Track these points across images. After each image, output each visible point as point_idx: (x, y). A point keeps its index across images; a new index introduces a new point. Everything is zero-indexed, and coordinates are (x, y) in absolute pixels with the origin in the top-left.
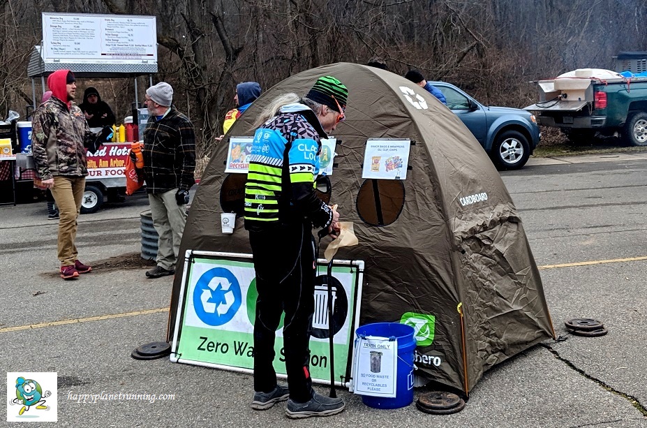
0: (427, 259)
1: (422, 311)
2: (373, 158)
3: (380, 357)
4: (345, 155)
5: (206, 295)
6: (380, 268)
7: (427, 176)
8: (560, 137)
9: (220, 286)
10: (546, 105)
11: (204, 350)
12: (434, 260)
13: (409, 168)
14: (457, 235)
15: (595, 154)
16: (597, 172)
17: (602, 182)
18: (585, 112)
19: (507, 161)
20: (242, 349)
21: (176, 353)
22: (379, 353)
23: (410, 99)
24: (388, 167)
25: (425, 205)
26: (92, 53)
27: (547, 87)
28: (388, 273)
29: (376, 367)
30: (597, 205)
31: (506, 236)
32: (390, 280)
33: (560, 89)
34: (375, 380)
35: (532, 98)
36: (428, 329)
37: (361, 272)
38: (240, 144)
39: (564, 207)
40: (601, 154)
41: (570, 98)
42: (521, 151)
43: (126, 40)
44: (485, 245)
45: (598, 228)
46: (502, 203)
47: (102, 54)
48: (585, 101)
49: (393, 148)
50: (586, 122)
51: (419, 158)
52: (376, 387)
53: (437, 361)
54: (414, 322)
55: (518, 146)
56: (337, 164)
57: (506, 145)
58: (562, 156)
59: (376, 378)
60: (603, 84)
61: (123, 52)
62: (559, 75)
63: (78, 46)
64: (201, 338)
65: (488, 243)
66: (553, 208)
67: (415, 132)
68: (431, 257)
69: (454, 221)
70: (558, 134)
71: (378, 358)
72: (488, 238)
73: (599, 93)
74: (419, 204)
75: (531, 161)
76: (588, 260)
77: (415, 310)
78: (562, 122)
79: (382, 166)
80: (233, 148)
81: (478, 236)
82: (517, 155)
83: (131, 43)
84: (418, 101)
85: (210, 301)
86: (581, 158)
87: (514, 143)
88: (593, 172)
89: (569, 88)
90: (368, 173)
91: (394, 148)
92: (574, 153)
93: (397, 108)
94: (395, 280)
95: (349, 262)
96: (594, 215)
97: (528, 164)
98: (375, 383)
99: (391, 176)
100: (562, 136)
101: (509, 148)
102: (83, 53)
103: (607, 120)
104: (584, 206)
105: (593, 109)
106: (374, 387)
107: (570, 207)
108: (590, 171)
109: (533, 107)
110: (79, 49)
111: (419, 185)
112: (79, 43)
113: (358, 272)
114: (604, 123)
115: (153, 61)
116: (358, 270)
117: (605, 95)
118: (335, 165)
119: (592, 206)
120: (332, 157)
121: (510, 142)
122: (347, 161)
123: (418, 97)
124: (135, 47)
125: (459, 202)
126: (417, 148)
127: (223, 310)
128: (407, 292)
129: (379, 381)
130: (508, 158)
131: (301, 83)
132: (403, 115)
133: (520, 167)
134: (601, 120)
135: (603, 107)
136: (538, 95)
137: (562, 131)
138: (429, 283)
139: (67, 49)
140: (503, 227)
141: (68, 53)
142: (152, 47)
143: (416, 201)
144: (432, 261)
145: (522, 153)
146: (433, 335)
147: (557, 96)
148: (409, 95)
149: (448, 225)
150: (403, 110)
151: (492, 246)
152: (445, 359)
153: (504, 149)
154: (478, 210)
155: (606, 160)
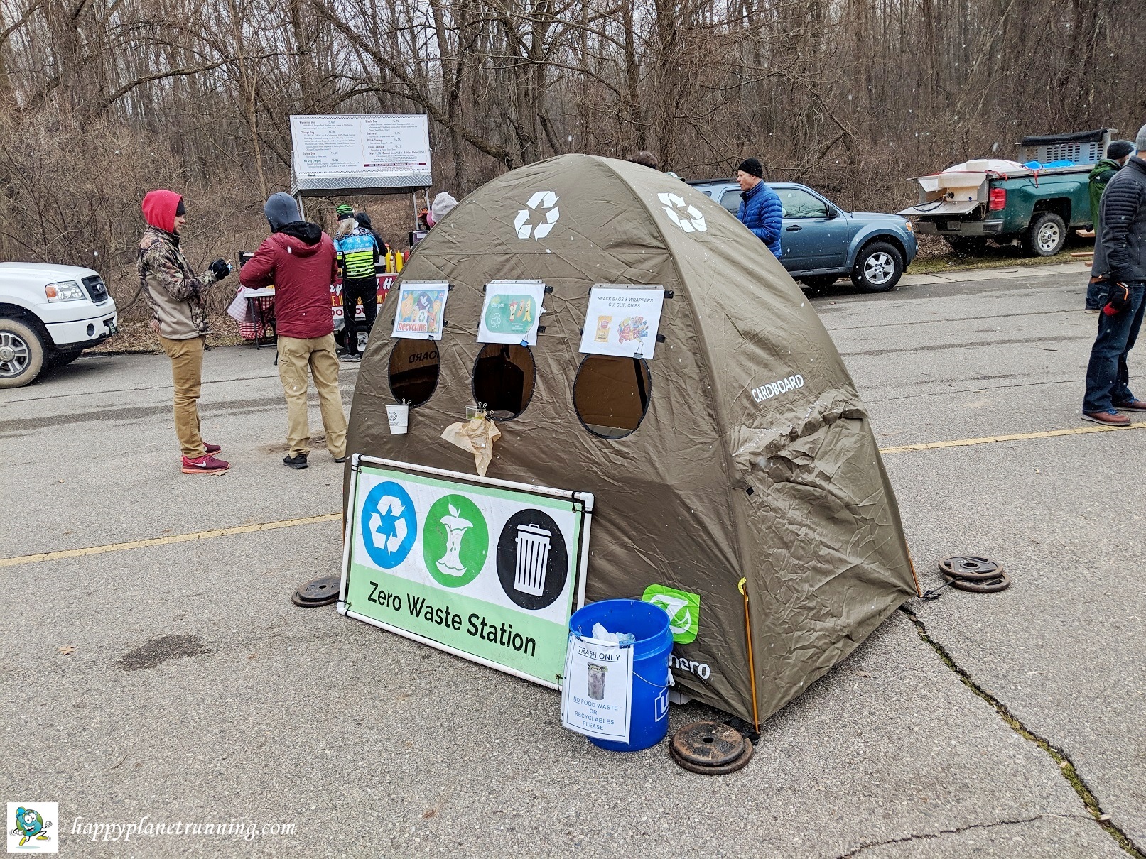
0: (687, 501)
1: (678, 584)
2: (600, 318)
3: (603, 675)
4: (556, 312)
5: (375, 522)
6: (613, 508)
7: (690, 354)
8: (943, 247)
9: (390, 510)
10: (927, 207)
11: (375, 601)
12: (698, 503)
13: (660, 339)
14: (741, 459)
15: (986, 268)
16: (990, 293)
17: (996, 307)
18: (975, 215)
19: (872, 281)
20: (418, 606)
21: (345, 601)
22: (602, 668)
23: (673, 215)
24: (623, 335)
25: (686, 407)
26: (352, 164)
27: (929, 184)
28: (625, 517)
29: (596, 691)
30: (989, 344)
31: (840, 444)
32: (628, 528)
33: (946, 186)
34: (595, 712)
35: (909, 199)
36: (688, 615)
37: (588, 512)
38: (412, 292)
39: (944, 347)
40: (995, 268)
41: (957, 198)
42: (891, 268)
43: (392, 146)
44: (798, 466)
45: (991, 380)
46: (833, 386)
47: (365, 166)
48: (977, 201)
49: (633, 303)
50: (977, 229)
51: (678, 322)
52: (596, 723)
53: (704, 669)
54: (664, 601)
55: (887, 263)
56: (544, 328)
57: (872, 261)
58: (943, 272)
59: (596, 708)
60: (1002, 179)
61: (388, 161)
62: (946, 168)
63: (335, 157)
64: (372, 583)
65: (805, 462)
66: (928, 348)
67: (674, 275)
68: (693, 498)
69: (738, 432)
70: (940, 243)
71: (599, 675)
72: (805, 455)
73: (996, 190)
74: (675, 404)
75: (905, 280)
76: (977, 436)
77: (667, 582)
78: (946, 229)
79: (613, 333)
80: (403, 299)
81: (783, 453)
82: (886, 274)
83: (398, 150)
84: (689, 218)
85: (379, 531)
86: (968, 273)
87: (883, 258)
88: (984, 294)
89: (957, 186)
90: (591, 344)
91: (635, 302)
92: (960, 267)
93: (646, 232)
94: (634, 528)
95: (569, 494)
96: (987, 359)
97: (900, 283)
98: (594, 716)
99: (627, 349)
100: (945, 245)
101: (876, 265)
102: (343, 165)
103: (1005, 224)
104: (972, 344)
105: (988, 211)
106: (593, 723)
107: (952, 346)
108: (980, 292)
109: (910, 211)
110: (337, 160)
111: (675, 371)
112: (336, 153)
113: (584, 512)
114: (1000, 228)
115: (426, 171)
116: (584, 508)
117: (1004, 193)
118: (541, 329)
119: (983, 344)
120: (538, 315)
121: (877, 258)
122: (559, 322)
123: (692, 210)
124: (403, 154)
125: (749, 398)
126: (676, 303)
127: (393, 545)
128: (655, 551)
129: (602, 714)
130: (874, 277)
131: (503, 191)
132: (655, 243)
133: (890, 288)
134: (997, 225)
135: (1000, 208)
136: (916, 195)
137: (945, 238)
138: (690, 540)
139: (323, 161)
140: (834, 429)
141: (325, 165)
142: (423, 153)
143: (669, 398)
144: (696, 506)
145: (892, 271)
146: (697, 628)
147: (941, 196)
148: (675, 208)
149: (723, 441)
150: (656, 234)
151: (812, 466)
152: (716, 666)
153: (869, 267)
154: (783, 406)
155: (1000, 276)
